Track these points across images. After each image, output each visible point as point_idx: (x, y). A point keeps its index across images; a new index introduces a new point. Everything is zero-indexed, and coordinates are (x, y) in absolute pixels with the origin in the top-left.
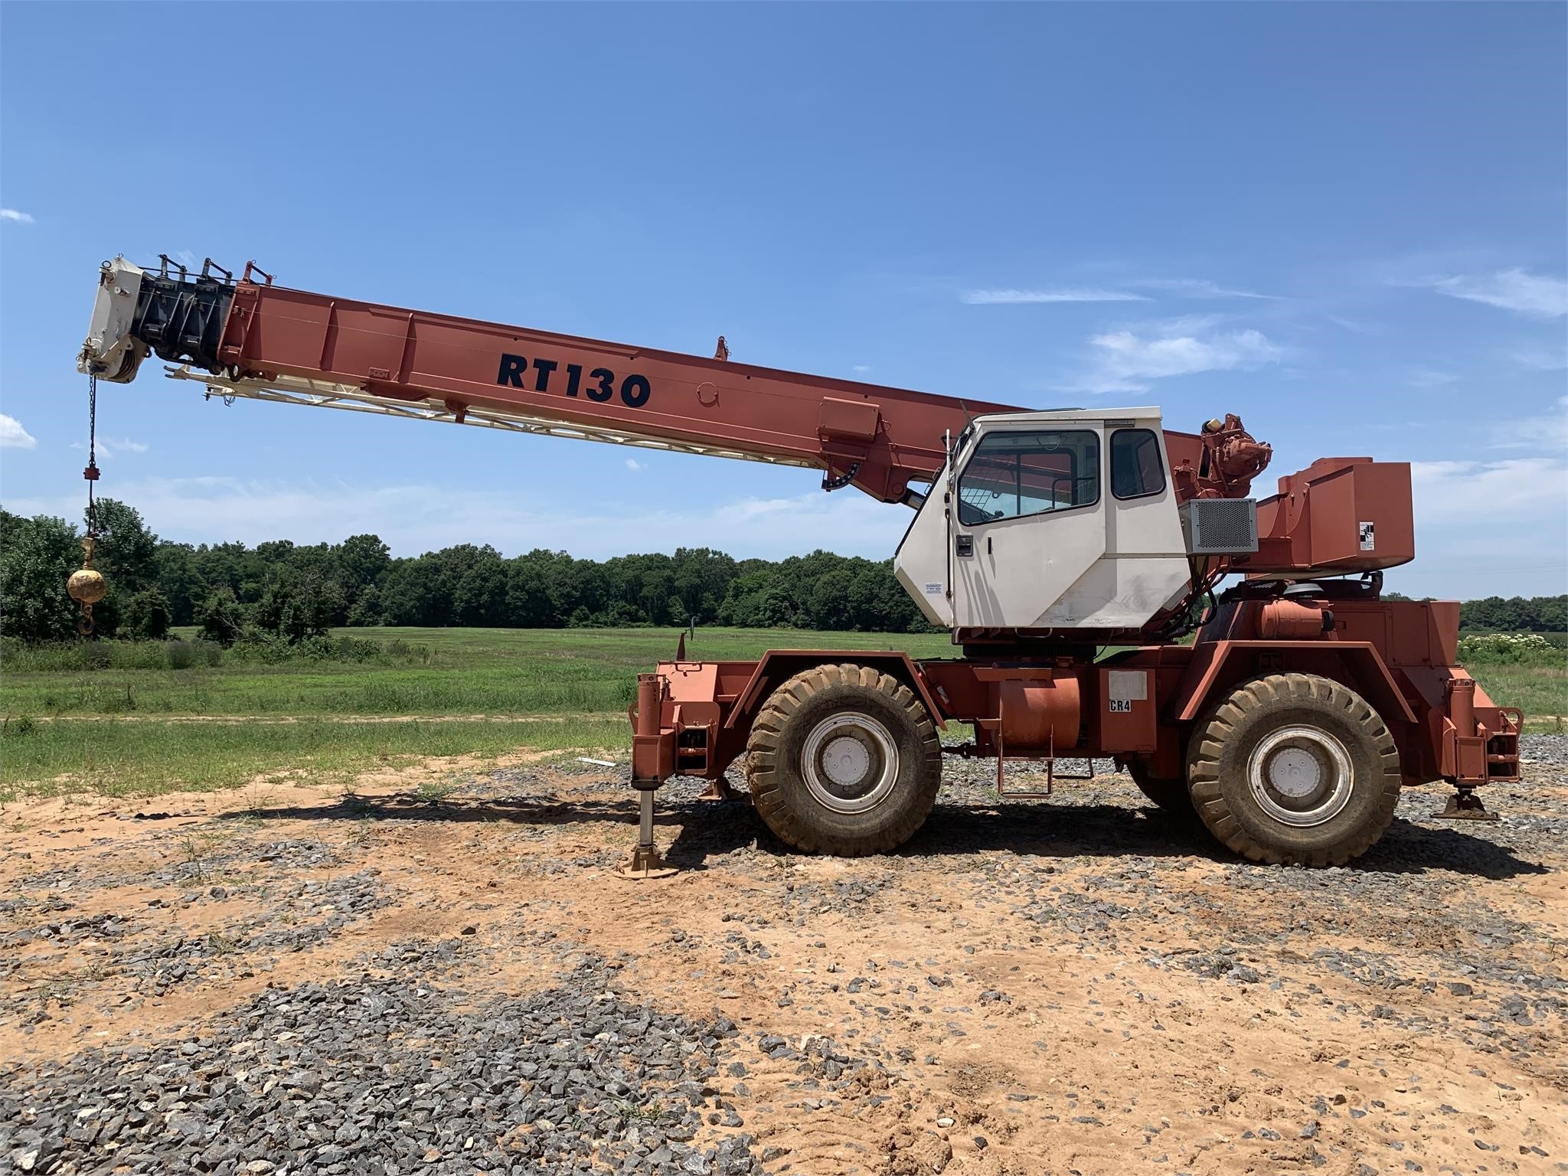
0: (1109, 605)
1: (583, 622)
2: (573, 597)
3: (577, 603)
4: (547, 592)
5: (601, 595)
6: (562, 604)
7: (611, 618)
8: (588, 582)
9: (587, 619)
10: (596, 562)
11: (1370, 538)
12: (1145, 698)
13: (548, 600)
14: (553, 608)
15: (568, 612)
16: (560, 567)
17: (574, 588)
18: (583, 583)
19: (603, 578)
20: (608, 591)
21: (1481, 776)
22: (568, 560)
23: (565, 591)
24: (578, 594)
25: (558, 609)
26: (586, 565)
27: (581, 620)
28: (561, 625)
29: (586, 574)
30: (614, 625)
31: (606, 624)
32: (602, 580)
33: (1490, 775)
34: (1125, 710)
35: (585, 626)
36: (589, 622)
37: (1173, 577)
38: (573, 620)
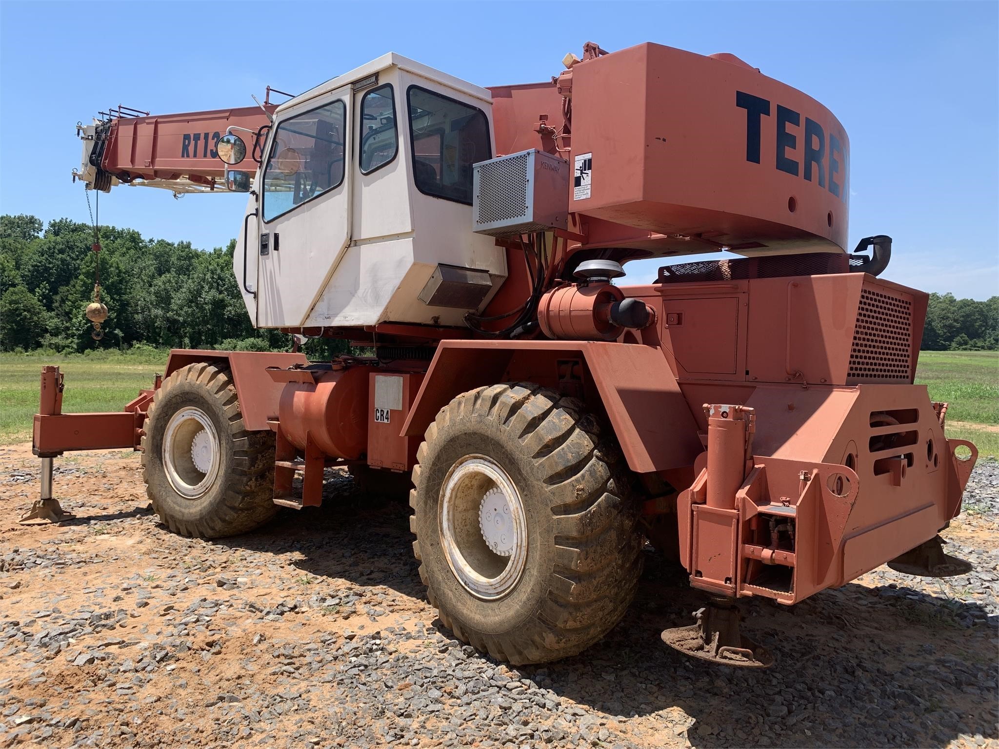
0: (354, 300)
1: (962, 345)
2: (954, 327)
3: (958, 332)
4: (933, 324)
5: (981, 326)
6: (945, 333)
7: (987, 343)
8: (968, 316)
9: (966, 343)
10: (976, 300)
11: (587, 181)
12: (401, 409)
13: (933, 330)
14: (937, 336)
15: (950, 339)
16: (944, 306)
17: (956, 321)
18: (963, 316)
19: (981, 312)
20: (987, 323)
21: (728, 579)
22: (952, 301)
23: (948, 323)
24: (958, 325)
25: (942, 336)
26: (965, 303)
27: (960, 344)
28: (945, 348)
29: (967, 310)
30: (990, 348)
31: (983, 348)
32: (979, 314)
33: (744, 581)
34: (386, 421)
35: (965, 349)
36: (968, 346)
37: (400, 262)
38: (954, 345)
